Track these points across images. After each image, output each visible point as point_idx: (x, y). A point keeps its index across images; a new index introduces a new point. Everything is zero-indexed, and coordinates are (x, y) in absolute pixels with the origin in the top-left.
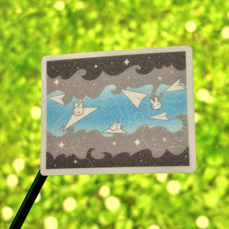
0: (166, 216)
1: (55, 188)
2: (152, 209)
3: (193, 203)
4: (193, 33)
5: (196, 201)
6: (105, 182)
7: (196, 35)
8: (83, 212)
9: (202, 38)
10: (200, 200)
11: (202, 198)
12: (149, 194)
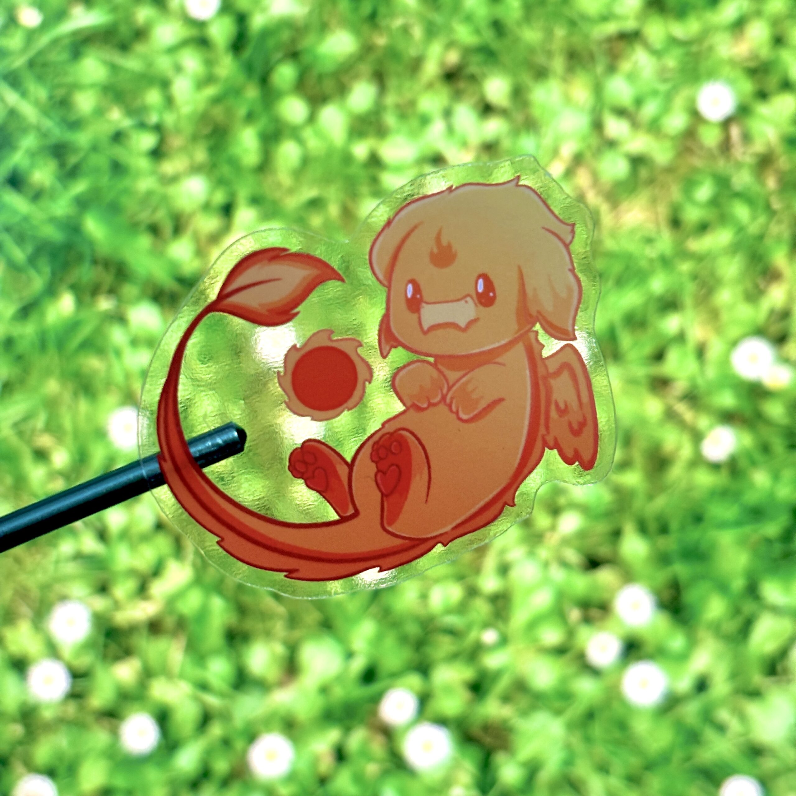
0: (615, 782)
1: (213, 701)
2: (569, 762)
3: (710, 734)
4: (726, 123)
5: (721, 728)
6: (395, 675)
7: (735, 132)
8: (323, 781)
9: (759, 147)
10: (734, 725)
11: (742, 717)
12: (558, 712)
